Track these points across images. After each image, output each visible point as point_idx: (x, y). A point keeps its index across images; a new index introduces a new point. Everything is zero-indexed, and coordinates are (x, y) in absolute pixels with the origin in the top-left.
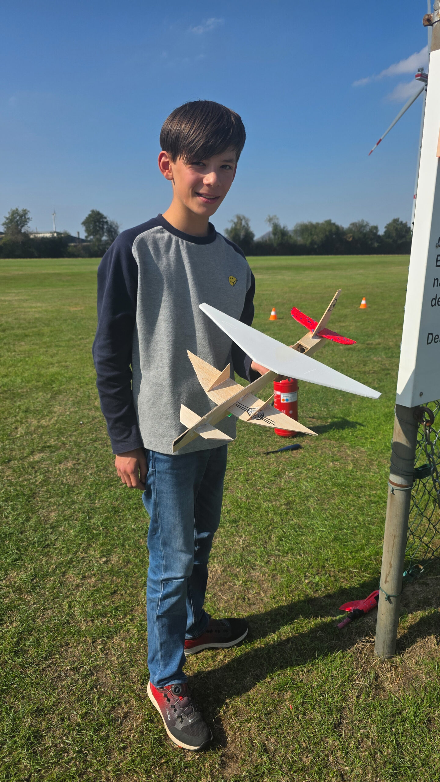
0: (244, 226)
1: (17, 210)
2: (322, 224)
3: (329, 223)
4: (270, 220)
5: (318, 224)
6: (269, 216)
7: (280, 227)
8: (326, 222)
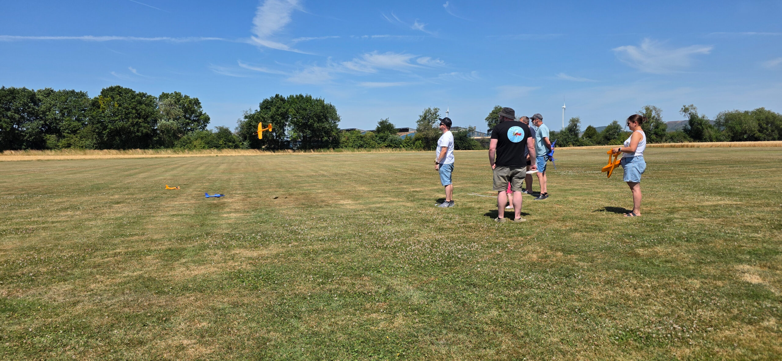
0: (654, 117)
1: (430, 109)
2: (753, 112)
3: (760, 111)
4: (686, 110)
5: (746, 113)
6: (684, 107)
7: (698, 117)
8: (757, 110)
